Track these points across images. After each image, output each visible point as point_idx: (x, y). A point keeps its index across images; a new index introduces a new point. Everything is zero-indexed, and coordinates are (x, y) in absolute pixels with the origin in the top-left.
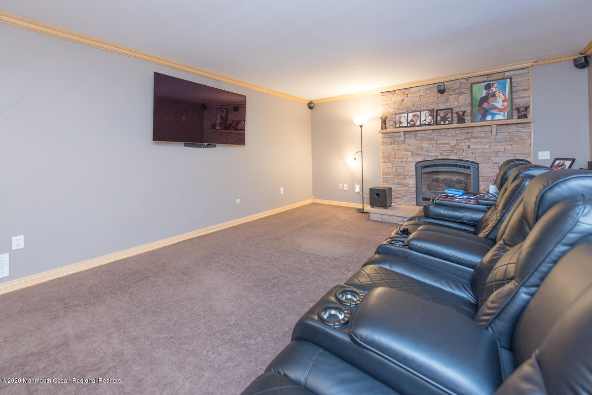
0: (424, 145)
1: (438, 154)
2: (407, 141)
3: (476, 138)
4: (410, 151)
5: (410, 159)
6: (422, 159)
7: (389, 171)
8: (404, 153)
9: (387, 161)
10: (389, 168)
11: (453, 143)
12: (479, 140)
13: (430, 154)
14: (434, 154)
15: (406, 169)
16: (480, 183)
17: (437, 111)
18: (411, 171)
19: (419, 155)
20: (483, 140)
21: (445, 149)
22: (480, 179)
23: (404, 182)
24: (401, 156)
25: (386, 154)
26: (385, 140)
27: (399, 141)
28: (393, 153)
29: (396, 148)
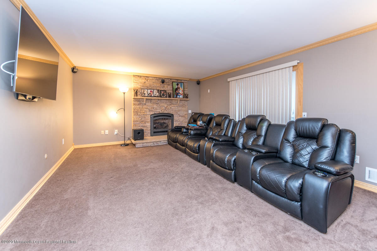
0: (154, 106)
1: (160, 111)
2: (147, 104)
3: (173, 104)
4: (148, 109)
5: (148, 113)
6: (153, 113)
7: (137, 120)
8: (145, 110)
9: (136, 114)
10: (137, 118)
11: (166, 106)
12: (174, 105)
13: (157, 111)
14: (159, 111)
15: (146, 118)
16: (174, 123)
17: (160, 91)
18: (148, 119)
19: (152, 111)
20: (175, 105)
21: (163, 108)
22: (174, 121)
23: (145, 125)
24: (144, 111)
25: (136, 110)
26: (135, 102)
27: (142, 104)
28: (140, 110)
29: (141, 107)
